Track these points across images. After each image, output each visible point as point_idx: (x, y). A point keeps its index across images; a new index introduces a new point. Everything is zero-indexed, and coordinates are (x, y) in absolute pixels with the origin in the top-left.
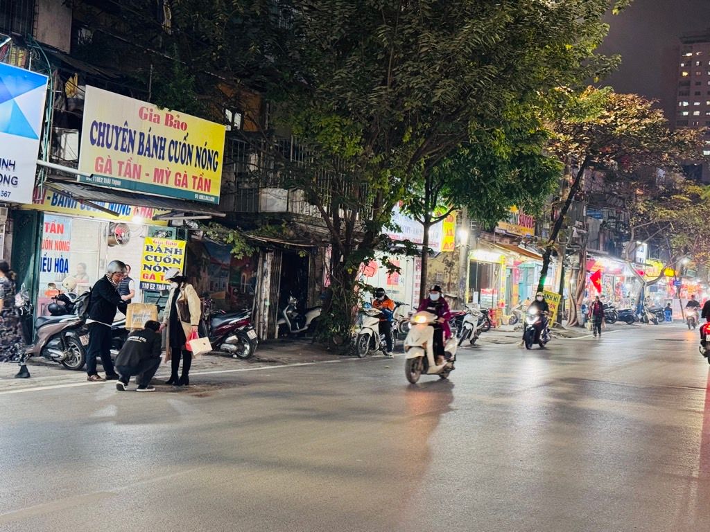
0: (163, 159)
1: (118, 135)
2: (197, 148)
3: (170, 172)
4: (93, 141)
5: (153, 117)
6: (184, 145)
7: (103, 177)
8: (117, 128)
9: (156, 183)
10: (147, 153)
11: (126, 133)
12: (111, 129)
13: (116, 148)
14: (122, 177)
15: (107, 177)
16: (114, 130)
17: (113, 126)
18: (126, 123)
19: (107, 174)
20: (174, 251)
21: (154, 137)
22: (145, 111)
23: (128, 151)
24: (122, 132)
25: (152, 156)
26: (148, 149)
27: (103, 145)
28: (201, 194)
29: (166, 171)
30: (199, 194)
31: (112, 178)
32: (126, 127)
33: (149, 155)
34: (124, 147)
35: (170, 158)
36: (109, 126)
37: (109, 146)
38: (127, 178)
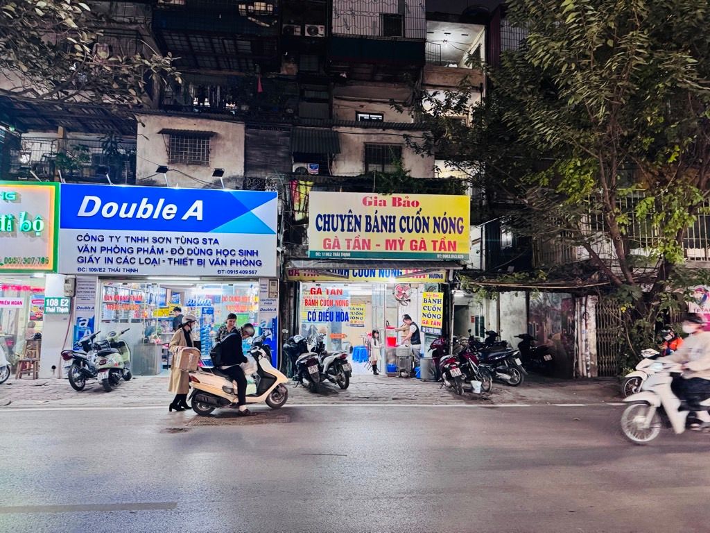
0: (394, 231)
1: (343, 221)
2: (434, 218)
3: (404, 241)
4: (319, 229)
5: (378, 202)
6: (418, 218)
7: (332, 252)
8: (341, 216)
9: (389, 251)
10: (375, 229)
11: (351, 218)
12: (335, 218)
13: (343, 230)
14: (351, 250)
15: (336, 252)
16: (339, 218)
17: (337, 216)
18: (350, 211)
19: (336, 249)
20: (437, 301)
21: (382, 217)
22: (368, 200)
23: (355, 231)
24: (347, 218)
25: (382, 231)
26: (377, 226)
27: (329, 230)
28: (445, 254)
29: (399, 241)
30: (442, 254)
31: (340, 252)
32: (350, 214)
33: (378, 231)
34: (351, 228)
35: (403, 230)
36: (333, 216)
37: (335, 230)
38: (357, 250)
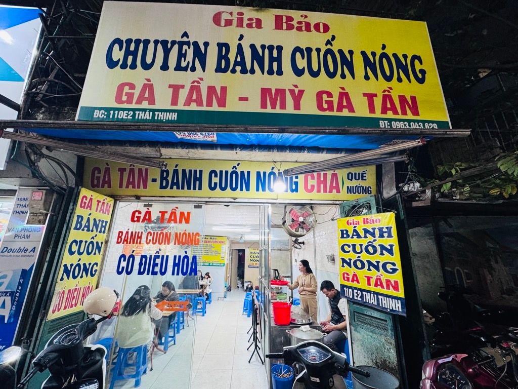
0: (280, 72)
1: (167, 52)
2: (363, 53)
3: (301, 92)
4: (111, 64)
5: (246, 22)
6: (329, 51)
7: (134, 110)
8: (164, 43)
9: (269, 110)
10: (238, 68)
11: (185, 47)
13: (165, 67)
14: (181, 106)
15: (145, 110)
16: (160, 46)
17: (156, 42)
18: (185, 34)
19: (145, 105)
20: (377, 233)
21: (253, 47)
22: (225, 16)
23: (193, 69)
24: (176, 47)
25: (253, 71)
27: (133, 66)
28: (396, 120)
29: (292, 92)
30: (390, 120)
31: (154, 111)
32: (185, 39)
33: (244, 71)
34: (184, 64)
35: (299, 72)
36: (147, 42)
37: (147, 67)
38: (194, 107)
